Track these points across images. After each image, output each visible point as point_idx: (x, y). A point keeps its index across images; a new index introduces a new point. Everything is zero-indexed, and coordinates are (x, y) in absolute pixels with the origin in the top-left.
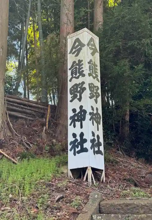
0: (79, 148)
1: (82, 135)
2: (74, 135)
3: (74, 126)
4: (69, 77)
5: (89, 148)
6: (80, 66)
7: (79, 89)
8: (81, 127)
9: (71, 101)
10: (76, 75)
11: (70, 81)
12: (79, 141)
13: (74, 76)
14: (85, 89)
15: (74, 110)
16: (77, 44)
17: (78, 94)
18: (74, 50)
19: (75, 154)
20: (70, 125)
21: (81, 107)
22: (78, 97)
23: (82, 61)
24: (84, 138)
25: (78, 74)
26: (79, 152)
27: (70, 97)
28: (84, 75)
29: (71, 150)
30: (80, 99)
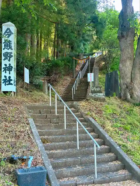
0: (8, 83)
1: (10, 77)
2: (5, 77)
3: (6, 72)
4: (3, 47)
5: (13, 83)
6: (10, 43)
7: (9, 55)
8: (10, 74)
9: (4, 60)
10: (7, 47)
11: (4, 49)
12: (8, 79)
13: (6, 47)
14: (12, 56)
15: (6, 65)
16: (8, 31)
17: (8, 58)
18: (6, 34)
19: (5, 85)
20: (3, 71)
21: (10, 64)
22: (8, 59)
23: (11, 41)
24: (11, 79)
25: (8, 48)
26: (7, 85)
27: (3, 58)
28: (12, 49)
29: (3, 83)
30: (9, 60)
